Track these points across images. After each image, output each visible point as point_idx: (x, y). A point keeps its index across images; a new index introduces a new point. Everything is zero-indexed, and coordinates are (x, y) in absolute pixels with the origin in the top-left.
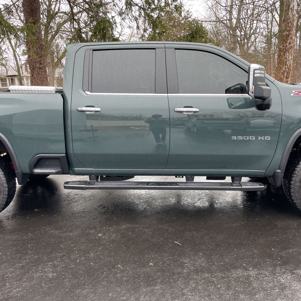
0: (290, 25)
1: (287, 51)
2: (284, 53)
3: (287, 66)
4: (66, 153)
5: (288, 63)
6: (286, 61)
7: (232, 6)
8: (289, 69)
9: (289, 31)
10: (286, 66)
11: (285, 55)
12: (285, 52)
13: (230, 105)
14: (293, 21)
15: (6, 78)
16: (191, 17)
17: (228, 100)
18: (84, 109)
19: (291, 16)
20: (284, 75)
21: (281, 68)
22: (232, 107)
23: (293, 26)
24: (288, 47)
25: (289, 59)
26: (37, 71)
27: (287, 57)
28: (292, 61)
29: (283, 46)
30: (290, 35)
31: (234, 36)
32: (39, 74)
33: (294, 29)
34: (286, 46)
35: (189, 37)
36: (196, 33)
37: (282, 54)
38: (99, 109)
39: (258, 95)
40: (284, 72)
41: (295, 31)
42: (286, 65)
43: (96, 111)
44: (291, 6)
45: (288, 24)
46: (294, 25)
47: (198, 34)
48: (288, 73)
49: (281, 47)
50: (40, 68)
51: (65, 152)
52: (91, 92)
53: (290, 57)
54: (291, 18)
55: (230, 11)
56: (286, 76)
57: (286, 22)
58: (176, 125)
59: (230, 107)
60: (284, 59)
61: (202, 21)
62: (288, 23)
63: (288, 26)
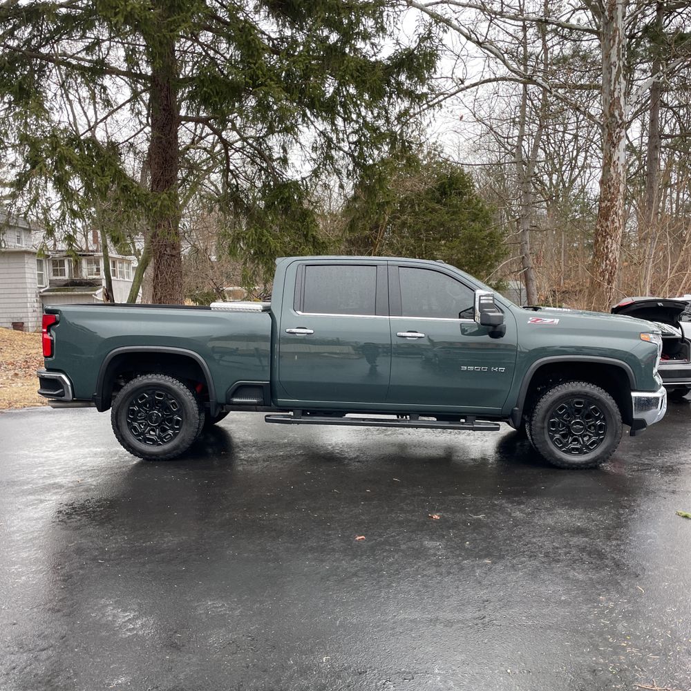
0: (612, 190)
1: (608, 234)
2: (603, 239)
3: (610, 261)
4: (271, 381)
5: (610, 256)
6: (607, 253)
7: (522, 136)
8: (613, 267)
9: (611, 200)
10: (608, 261)
11: (604, 241)
12: (605, 237)
13: (463, 331)
14: (619, 183)
15: (62, 259)
16: (441, 155)
17: (461, 325)
18: (294, 330)
19: (614, 175)
20: (604, 277)
21: (599, 265)
22: (466, 333)
23: (619, 192)
24: (611, 227)
25: (612, 248)
26: (166, 261)
27: (609, 246)
28: (617, 254)
29: (602, 226)
30: (613, 207)
31: (526, 193)
32: (169, 265)
33: (620, 197)
34: (607, 226)
35: (437, 194)
36: (450, 186)
37: (600, 239)
38: (312, 331)
39: (484, 322)
40: (603, 271)
41: (621, 201)
42: (606, 259)
43: (308, 334)
44: (615, 158)
45: (610, 189)
46: (621, 191)
47: (454, 189)
48: (611, 273)
49: (598, 227)
50: (172, 256)
51: (269, 379)
52: (303, 312)
53: (614, 246)
54: (614, 178)
55: (517, 147)
56: (608, 279)
57: (606, 185)
58: (399, 354)
59: (463, 333)
60: (603, 249)
61: (462, 164)
62: (610, 187)
63: (610, 192)
